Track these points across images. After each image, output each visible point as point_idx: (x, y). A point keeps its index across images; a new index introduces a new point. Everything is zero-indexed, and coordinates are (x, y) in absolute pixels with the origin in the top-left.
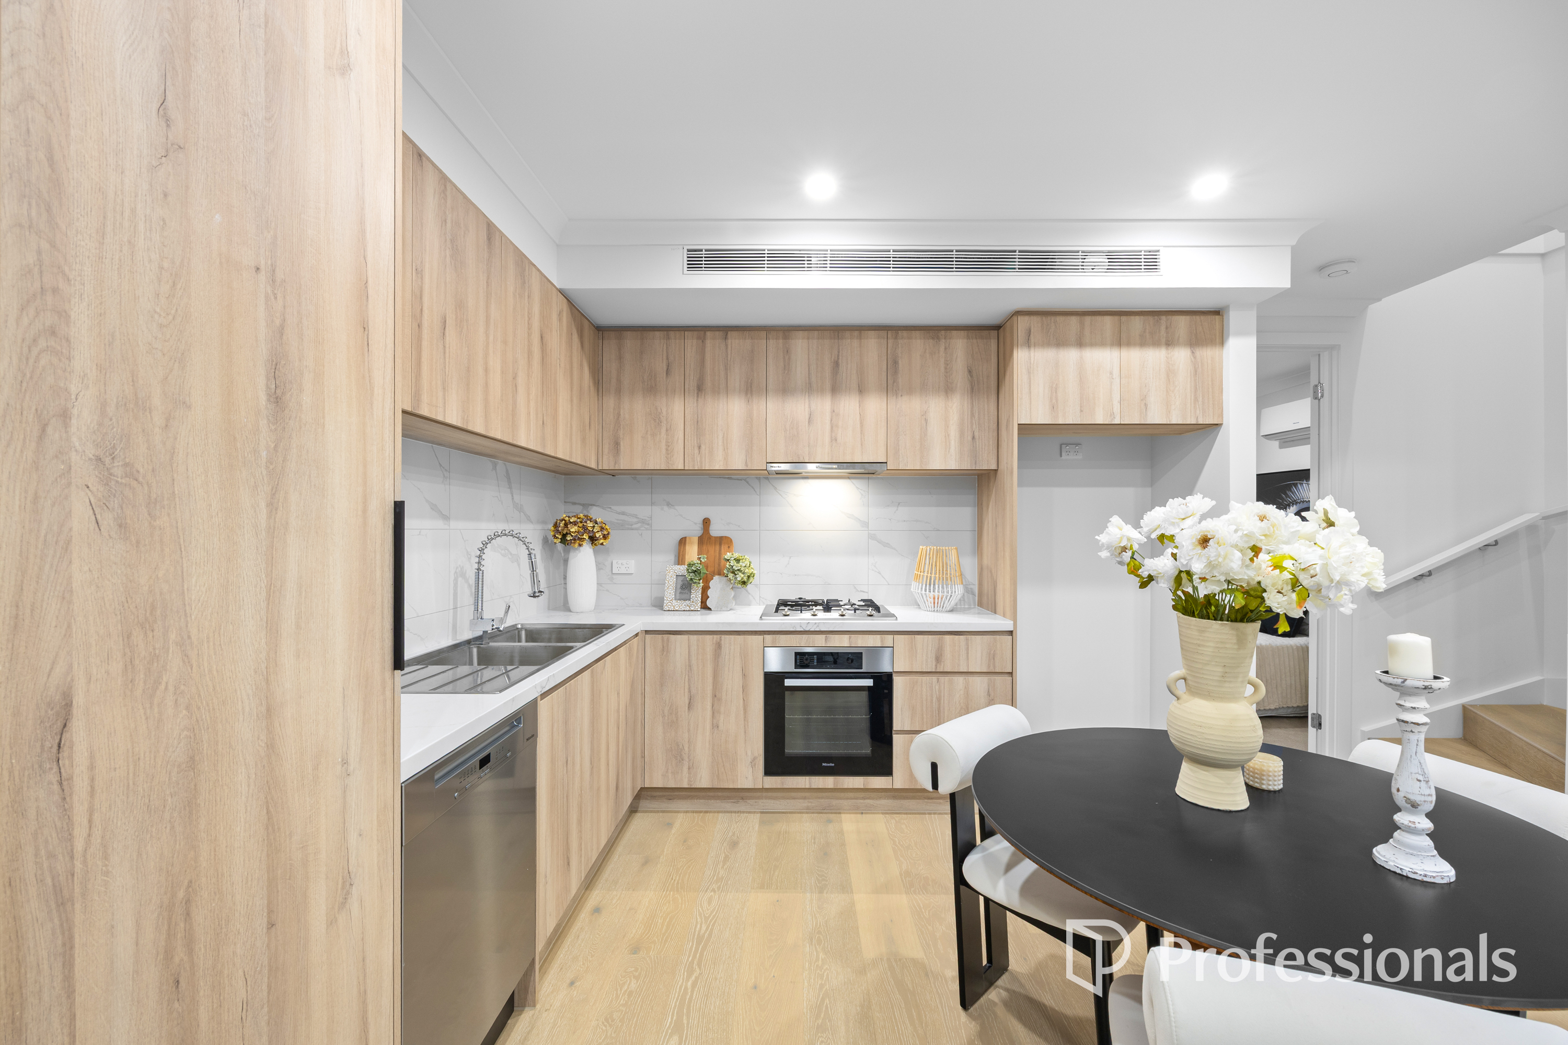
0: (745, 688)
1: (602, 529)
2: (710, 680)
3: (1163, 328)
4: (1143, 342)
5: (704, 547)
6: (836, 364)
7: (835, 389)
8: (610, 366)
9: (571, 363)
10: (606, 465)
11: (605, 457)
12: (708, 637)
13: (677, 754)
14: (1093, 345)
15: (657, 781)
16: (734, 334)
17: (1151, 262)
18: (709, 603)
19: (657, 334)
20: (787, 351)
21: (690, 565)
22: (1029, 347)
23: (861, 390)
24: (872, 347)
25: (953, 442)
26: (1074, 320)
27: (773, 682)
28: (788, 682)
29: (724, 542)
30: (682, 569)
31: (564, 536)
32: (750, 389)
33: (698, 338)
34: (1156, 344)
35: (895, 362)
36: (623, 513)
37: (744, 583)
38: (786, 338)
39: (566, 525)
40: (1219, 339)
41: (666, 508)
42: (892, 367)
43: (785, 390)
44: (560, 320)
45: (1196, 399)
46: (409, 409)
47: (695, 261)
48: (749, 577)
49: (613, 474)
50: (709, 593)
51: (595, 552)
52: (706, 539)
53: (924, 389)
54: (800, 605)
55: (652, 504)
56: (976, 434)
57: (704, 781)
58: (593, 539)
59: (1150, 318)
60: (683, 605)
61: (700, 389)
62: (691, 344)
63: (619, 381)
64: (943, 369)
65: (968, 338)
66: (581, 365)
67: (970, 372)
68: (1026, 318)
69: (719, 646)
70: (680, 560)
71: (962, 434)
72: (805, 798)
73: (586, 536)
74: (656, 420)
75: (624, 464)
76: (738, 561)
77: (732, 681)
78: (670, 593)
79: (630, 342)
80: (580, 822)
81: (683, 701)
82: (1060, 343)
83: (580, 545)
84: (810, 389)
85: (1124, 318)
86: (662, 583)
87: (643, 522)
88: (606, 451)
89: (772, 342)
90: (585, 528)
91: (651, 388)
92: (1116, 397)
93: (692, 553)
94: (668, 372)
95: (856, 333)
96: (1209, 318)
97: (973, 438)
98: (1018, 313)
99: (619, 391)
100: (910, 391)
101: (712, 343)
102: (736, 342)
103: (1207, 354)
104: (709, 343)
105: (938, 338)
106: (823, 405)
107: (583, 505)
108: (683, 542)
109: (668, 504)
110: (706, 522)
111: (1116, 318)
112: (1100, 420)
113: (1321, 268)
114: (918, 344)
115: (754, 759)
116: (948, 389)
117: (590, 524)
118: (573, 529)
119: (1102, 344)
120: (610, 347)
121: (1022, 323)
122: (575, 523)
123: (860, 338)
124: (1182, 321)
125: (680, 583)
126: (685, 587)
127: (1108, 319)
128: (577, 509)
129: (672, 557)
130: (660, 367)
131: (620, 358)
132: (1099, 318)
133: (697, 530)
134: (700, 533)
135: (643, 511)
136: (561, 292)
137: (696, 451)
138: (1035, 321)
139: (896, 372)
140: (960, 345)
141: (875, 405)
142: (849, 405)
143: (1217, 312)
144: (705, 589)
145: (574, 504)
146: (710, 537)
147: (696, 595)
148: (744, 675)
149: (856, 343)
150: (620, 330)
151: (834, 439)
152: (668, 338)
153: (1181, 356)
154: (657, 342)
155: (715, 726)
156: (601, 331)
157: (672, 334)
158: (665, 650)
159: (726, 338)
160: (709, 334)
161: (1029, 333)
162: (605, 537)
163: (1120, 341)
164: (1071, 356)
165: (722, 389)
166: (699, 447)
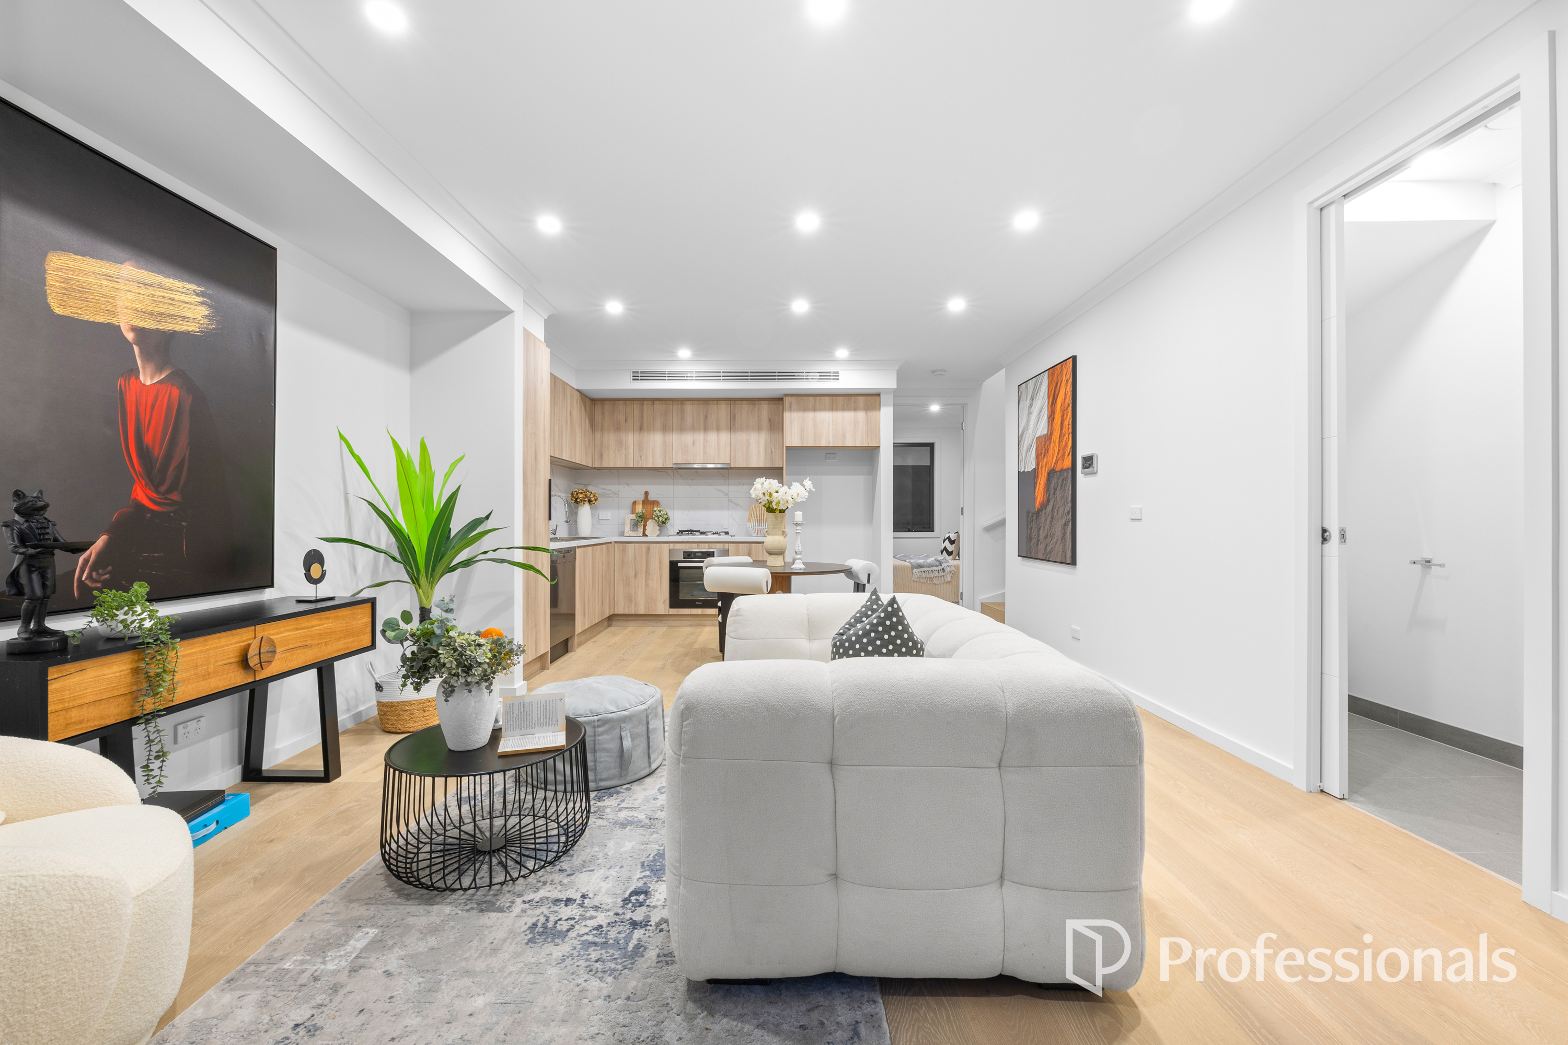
0: (660, 568)
1: (594, 496)
2: (644, 564)
3: (852, 402)
4: (843, 409)
5: (645, 506)
6: (706, 417)
7: (706, 429)
8: (598, 417)
9: (581, 420)
10: (596, 465)
11: (596, 461)
12: (644, 544)
13: (629, 598)
14: (820, 410)
15: (620, 610)
16: (658, 402)
17: (836, 376)
18: (647, 533)
19: (621, 402)
20: (683, 411)
21: (637, 514)
22: (791, 411)
23: (718, 429)
24: (723, 409)
25: (762, 454)
26: (811, 398)
27: (673, 565)
28: (680, 565)
29: (655, 503)
30: (633, 516)
31: (576, 499)
32: (665, 429)
33: (640, 404)
34: (849, 409)
35: (734, 416)
36: (605, 489)
37: (664, 523)
38: (682, 404)
39: (577, 494)
40: (877, 407)
41: (626, 486)
42: (733, 418)
43: (682, 429)
44: (577, 403)
45: (868, 435)
46: (552, 455)
47: (636, 376)
48: (666, 519)
49: (599, 469)
50: (647, 527)
51: (591, 508)
52: (646, 502)
53: (748, 428)
54: (691, 532)
55: (619, 484)
56: (773, 450)
57: (642, 612)
58: (590, 501)
59: (847, 398)
60: (634, 534)
61: (641, 429)
62: (637, 407)
63: (602, 425)
64: (757, 419)
65: (769, 404)
66: (585, 420)
67: (770, 420)
68: (790, 398)
69: (648, 549)
70: (633, 512)
71: (766, 450)
72: (689, 620)
73: (586, 499)
74: (620, 443)
75: (605, 465)
76: (660, 511)
77: (655, 565)
78: (627, 528)
79: (608, 406)
80: (588, 603)
81: (632, 574)
82: (805, 409)
83: (584, 504)
84: (693, 429)
85: (834, 398)
86: (624, 524)
87: (615, 493)
88: (596, 458)
89: (675, 406)
90: (586, 495)
91: (618, 428)
92: (831, 434)
93: (639, 509)
94: (626, 420)
95: (715, 402)
96: (874, 397)
97: (771, 452)
98: (786, 395)
99: (602, 430)
100: (741, 430)
101: (646, 406)
102: (657, 406)
103: (872, 414)
104: (645, 406)
105: (755, 404)
106: (700, 437)
107: (584, 485)
108: (634, 503)
109: (627, 484)
110: (646, 493)
111: (831, 398)
112: (823, 445)
113: (933, 372)
114: (745, 407)
115: (665, 601)
116: (759, 429)
117: (588, 494)
118: (581, 496)
119: (824, 410)
120: (598, 409)
121: (787, 400)
122: (581, 493)
123: (717, 404)
124: (861, 399)
125: (633, 523)
126: (635, 525)
127: (827, 398)
128: (581, 487)
129: (629, 511)
130: (622, 418)
131: (603, 414)
132: (823, 398)
133: (642, 497)
134: (643, 499)
135: (614, 488)
136: (577, 390)
137: (639, 458)
138: (793, 399)
139: (734, 420)
140: (765, 408)
141: (725, 437)
142: (712, 436)
143: (879, 395)
144: (645, 526)
145: (580, 484)
146: (648, 501)
147: (641, 529)
148: (660, 562)
149: (715, 406)
150: (603, 401)
151: (705, 453)
152: (626, 404)
153: (861, 415)
154: (621, 405)
155: (647, 585)
156: (594, 401)
157: (628, 402)
158: (624, 550)
159: (653, 404)
160: (645, 402)
161: (791, 404)
162: (596, 500)
163: (833, 409)
164: (810, 415)
165: (652, 429)
166: (641, 457)
